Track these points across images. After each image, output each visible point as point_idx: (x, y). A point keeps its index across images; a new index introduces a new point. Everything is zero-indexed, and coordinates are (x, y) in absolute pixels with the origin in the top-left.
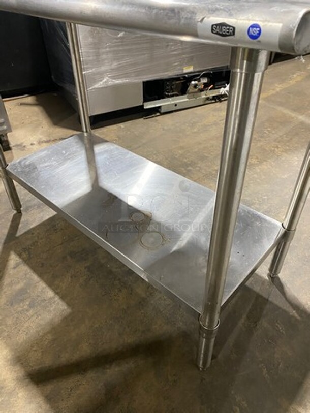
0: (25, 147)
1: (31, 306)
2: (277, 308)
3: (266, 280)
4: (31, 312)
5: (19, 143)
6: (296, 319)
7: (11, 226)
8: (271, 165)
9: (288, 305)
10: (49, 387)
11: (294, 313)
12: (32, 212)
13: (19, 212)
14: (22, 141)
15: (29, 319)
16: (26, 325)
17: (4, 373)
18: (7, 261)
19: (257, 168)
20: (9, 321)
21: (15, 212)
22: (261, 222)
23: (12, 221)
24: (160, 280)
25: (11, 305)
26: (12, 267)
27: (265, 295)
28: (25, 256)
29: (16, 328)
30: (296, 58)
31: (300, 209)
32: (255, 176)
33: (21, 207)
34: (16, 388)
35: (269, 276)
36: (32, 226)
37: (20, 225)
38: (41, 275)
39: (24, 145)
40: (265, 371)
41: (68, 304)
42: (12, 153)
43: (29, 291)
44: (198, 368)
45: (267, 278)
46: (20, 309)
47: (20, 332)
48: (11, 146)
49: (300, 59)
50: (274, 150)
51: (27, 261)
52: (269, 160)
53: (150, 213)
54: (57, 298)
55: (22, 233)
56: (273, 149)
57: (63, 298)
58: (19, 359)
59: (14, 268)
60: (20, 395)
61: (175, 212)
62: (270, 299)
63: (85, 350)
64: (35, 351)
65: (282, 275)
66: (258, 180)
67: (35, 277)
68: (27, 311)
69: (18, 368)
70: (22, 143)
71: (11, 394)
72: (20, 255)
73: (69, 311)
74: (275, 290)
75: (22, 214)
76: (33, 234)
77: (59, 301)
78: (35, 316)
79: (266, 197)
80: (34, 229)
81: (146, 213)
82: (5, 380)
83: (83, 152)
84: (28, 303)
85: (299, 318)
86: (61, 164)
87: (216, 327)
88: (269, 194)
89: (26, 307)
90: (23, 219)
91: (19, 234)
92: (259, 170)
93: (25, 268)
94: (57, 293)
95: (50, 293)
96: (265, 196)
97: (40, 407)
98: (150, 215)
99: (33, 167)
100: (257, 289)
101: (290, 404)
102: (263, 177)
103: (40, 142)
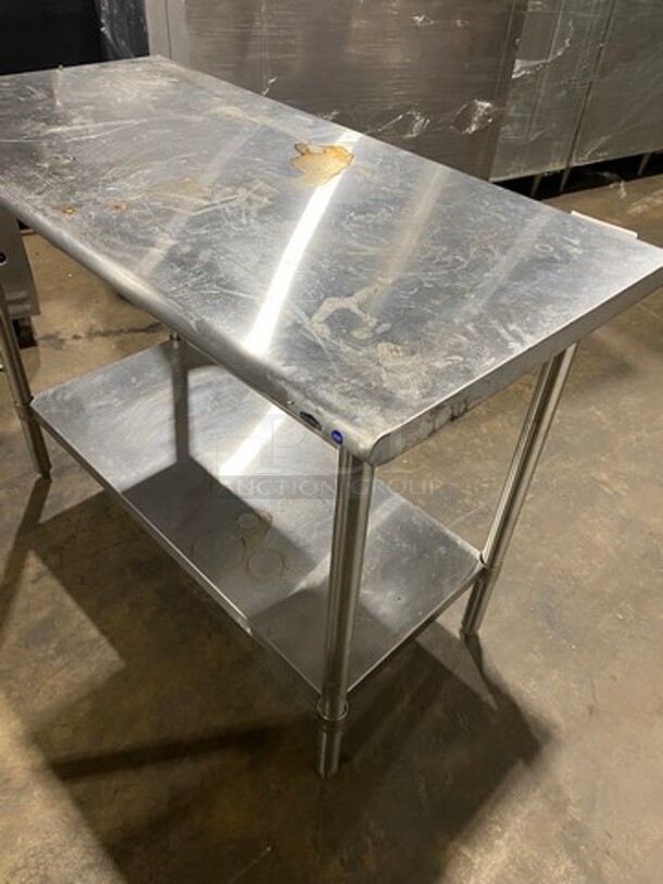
0: (62, 341)
1: (60, 651)
2: (464, 688)
3: (455, 639)
4: (59, 661)
5: (51, 332)
6: (491, 710)
7: (31, 502)
8: (509, 422)
9: (483, 684)
10: (82, 787)
11: (488, 698)
12: (69, 478)
13: (46, 476)
14: (58, 328)
15: (55, 673)
16: (50, 682)
17: (11, 759)
18: (22, 567)
19: (483, 426)
20: (23, 674)
21: (39, 476)
22: (448, 547)
23: (34, 493)
24: (269, 634)
25: (27, 647)
26: (31, 578)
27: (448, 664)
28: (53, 561)
29: (32, 686)
30: (612, 186)
31: (506, 538)
32: (477, 441)
33: (50, 467)
34: (28, 784)
35: (462, 631)
36: (67, 506)
37: (47, 503)
38: (78, 598)
39: (61, 337)
40: (423, 787)
41: (121, 654)
42: (37, 352)
43: (57, 625)
44: (319, 775)
45: (458, 635)
46: (41, 655)
47: (41, 693)
48: (36, 337)
49: (618, 187)
50: (522, 392)
51: (58, 571)
52: (509, 412)
53: (269, 515)
54: (103, 641)
55: (49, 517)
56: (521, 388)
57: (112, 641)
58: (37, 737)
59: (34, 582)
60: (35, 794)
61: (311, 516)
62: (456, 672)
63: (143, 733)
64: (63, 726)
65: (483, 632)
66: (480, 451)
67: (69, 601)
68: (53, 659)
69: (33, 751)
70: (58, 333)
71: (20, 791)
72: (44, 559)
73: (122, 664)
74: (466, 657)
75: (51, 481)
76: (69, 520)
77: (107, 645)
78: (65, 670)
79: (486, 485)
80: (70, 511)
81: (261, 514)
82: (12, 768)
83: (169, 382)
84: (54, 645)
85: (495, 707)
86: (126, 405)
87: (341, 717)
88: (493, 479)
89: (51, 652)
90: (52, 491)
91: (44, 518)
92: (485, 430)
93: (51, 583)
94: (103, 632)
95: (93, 632)
96: (485, 482)
97: (67, 815)
98: (268, 518)
99: (76, 406)
100: (438, 653)
101: (452, 839)
102: (491, 445)
103: (91, 334)
